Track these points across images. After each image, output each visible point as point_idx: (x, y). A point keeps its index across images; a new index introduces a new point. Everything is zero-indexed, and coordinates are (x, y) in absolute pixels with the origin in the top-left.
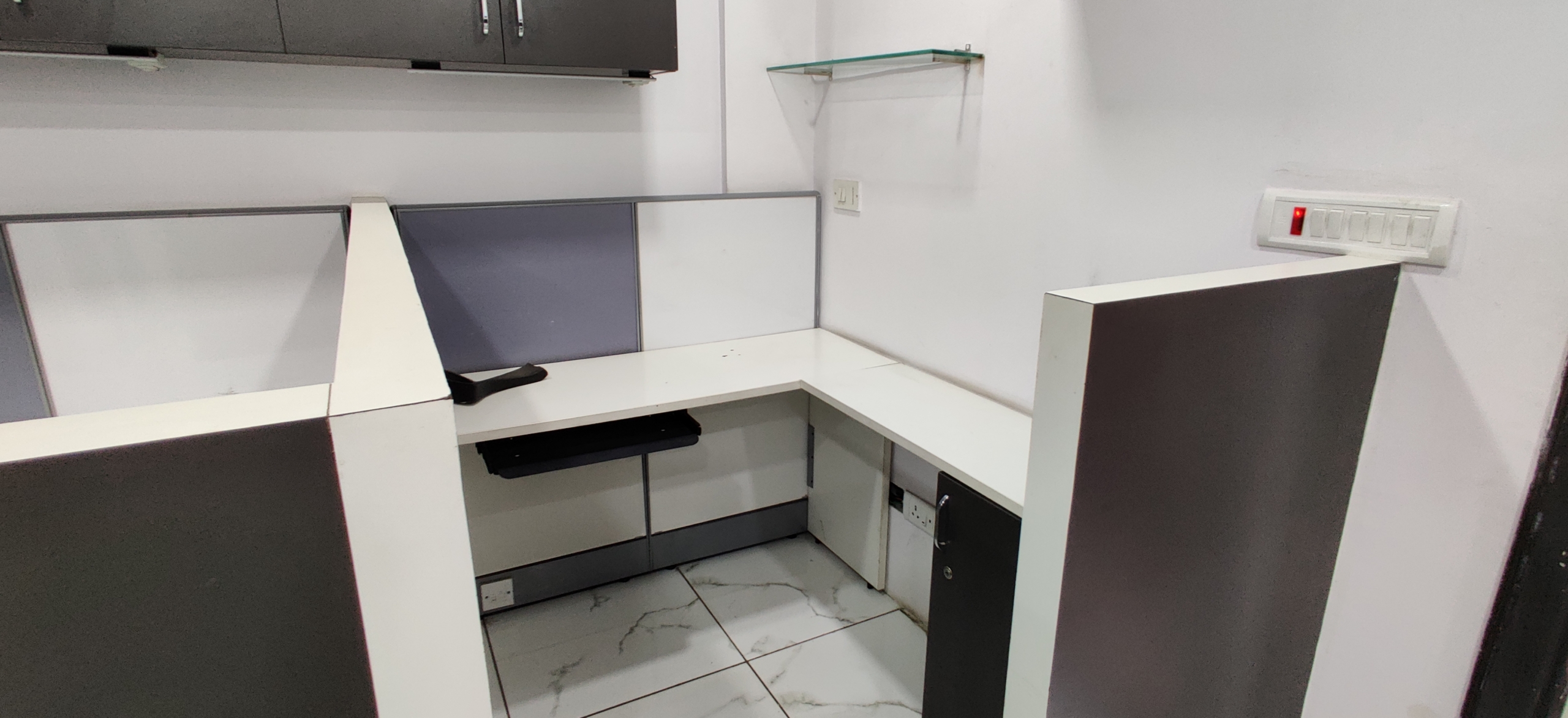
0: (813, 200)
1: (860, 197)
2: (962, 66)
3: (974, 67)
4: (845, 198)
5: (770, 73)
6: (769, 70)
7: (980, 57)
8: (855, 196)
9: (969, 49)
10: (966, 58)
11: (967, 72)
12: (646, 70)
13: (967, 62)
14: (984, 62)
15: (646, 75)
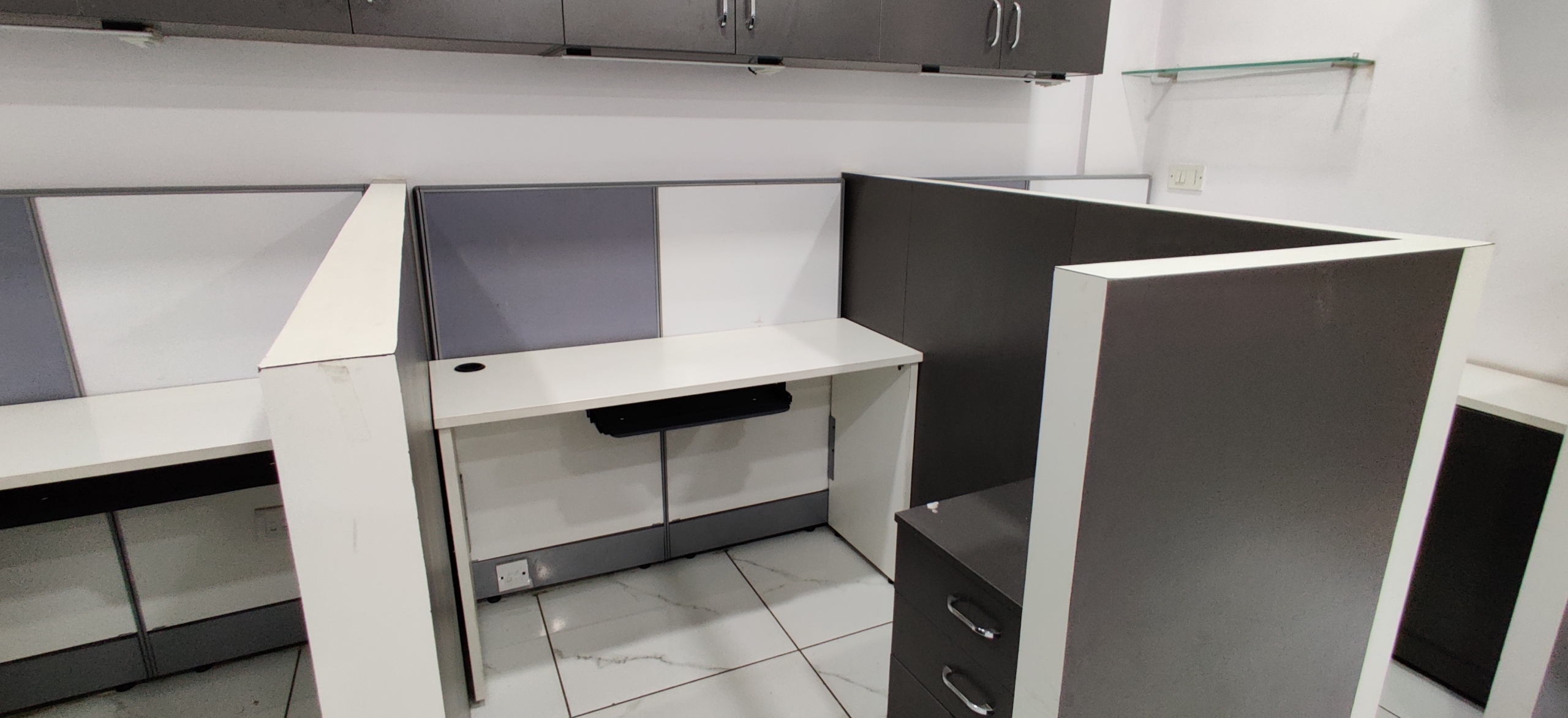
0: (1147, 181)
1: (1204, 178)
2: (1348, 70)
3: (1361, 73)
4: (1185, 180)
5: (1125, 76)
6: (1124, 73)
7: (1371, 63)
8: (1198, 178)
9: (1357, 56)
10: (1352, 64)
11: (1352, 75)
12: (1061, 73)
13: (1354, 67)
14: (1374, 68)
15: (1062, 77)
